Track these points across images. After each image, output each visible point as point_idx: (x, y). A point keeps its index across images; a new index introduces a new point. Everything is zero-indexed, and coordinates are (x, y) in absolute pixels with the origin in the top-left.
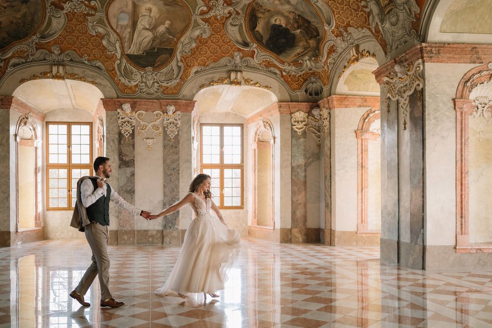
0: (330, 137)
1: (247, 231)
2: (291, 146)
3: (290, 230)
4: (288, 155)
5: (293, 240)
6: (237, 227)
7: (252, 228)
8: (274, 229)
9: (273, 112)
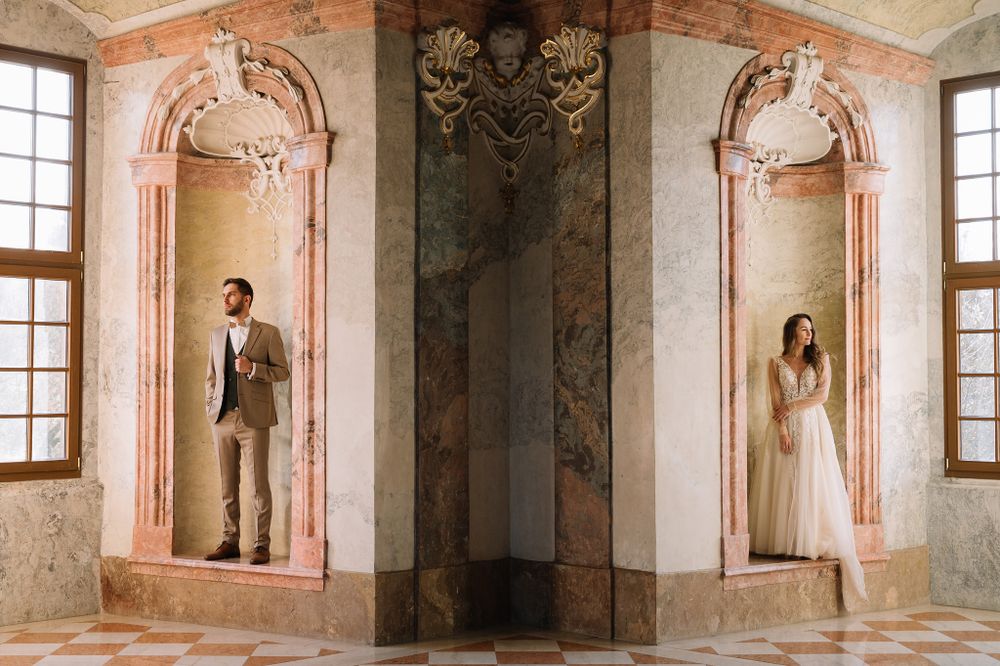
0: (608, 154)
1: (99, 586)
2: (413, 181)
3: (413, 577)
4: (402, 221)
5: (422, 625)
6: (51, 569)
7: (135, 570)
8: (326, 576)
9: (324, 12)
